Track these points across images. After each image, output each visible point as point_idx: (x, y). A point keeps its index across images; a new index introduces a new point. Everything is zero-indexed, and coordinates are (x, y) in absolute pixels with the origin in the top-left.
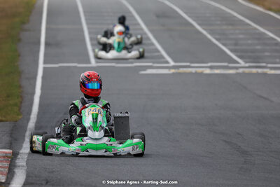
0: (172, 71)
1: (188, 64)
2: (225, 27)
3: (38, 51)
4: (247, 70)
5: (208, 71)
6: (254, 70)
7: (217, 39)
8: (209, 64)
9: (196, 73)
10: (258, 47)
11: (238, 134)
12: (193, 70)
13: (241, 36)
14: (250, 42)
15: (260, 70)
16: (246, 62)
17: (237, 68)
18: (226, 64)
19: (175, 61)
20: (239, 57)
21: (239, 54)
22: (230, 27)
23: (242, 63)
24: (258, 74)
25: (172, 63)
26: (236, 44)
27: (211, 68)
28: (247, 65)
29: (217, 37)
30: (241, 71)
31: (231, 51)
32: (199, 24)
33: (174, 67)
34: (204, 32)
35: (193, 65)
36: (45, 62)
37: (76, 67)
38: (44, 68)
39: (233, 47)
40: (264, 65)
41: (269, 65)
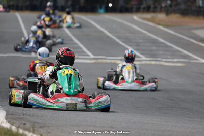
0: (93, 61)
1: (104, 57)
4: (148, 62)
5: (119, 62)
6: (153, 63)
7: (124, 42)
8: (120, 58)
9: (111, 63)
10: (154, 48)
12: (109, 61)
13: (141, 41)
14: (148, 44)
15: (157, 63)
16: (147, 57)
17: (141, 61)
19: (94, 55)
20: (142, 54)
21: (141, 52)
23: (143, 57)
24: (156, 65)
25: (92, 56)
27: (122, 60)
28: (148, 59)
30: (143, 62)
32: (110, 32)
33: (93, 59)
34: (114, 37)
35: (108, 58)
37: (20, 57)
39: (135, 48)
40: (160, 59)
41: (164, 60)
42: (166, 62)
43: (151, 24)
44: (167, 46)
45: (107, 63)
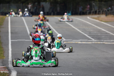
1: (71, 40)
2: (84, 27)
3: (8, 35)
4: (96, 42)
5: (80, 43)
6: (99, 42)
7: (82, 31)
8: (80, 40)
10: (99, 34)
11: (99, 63)
12: (74, 42)
13: (91, 30)
14: (95, 32)
15: (101, 42)
16: (95, 40)
17: (92, 42)
18: (87, 40)
19: (66, 39)
20: (92, 38)
21: (92, 37)
22: (87, 27)
23: (93, 40)
24: (100, 44)
26: (90, 33)
27: (81, 41)
28: (96, 40)
29: (82, 30)
30: (93, 42)
31: (88, 35)
32: (74, 26)
33: (65, 41)
34: (76, 29)
35: (73, 40)
36: (11, 39)
37: (25, 41)
38: (12, 41)
39: (89, 34)
40: (103, 40)
41: (105, 41)
42: (106, 42)
43: (97, 21)
44: (107, 33)
45: (73, 43)
